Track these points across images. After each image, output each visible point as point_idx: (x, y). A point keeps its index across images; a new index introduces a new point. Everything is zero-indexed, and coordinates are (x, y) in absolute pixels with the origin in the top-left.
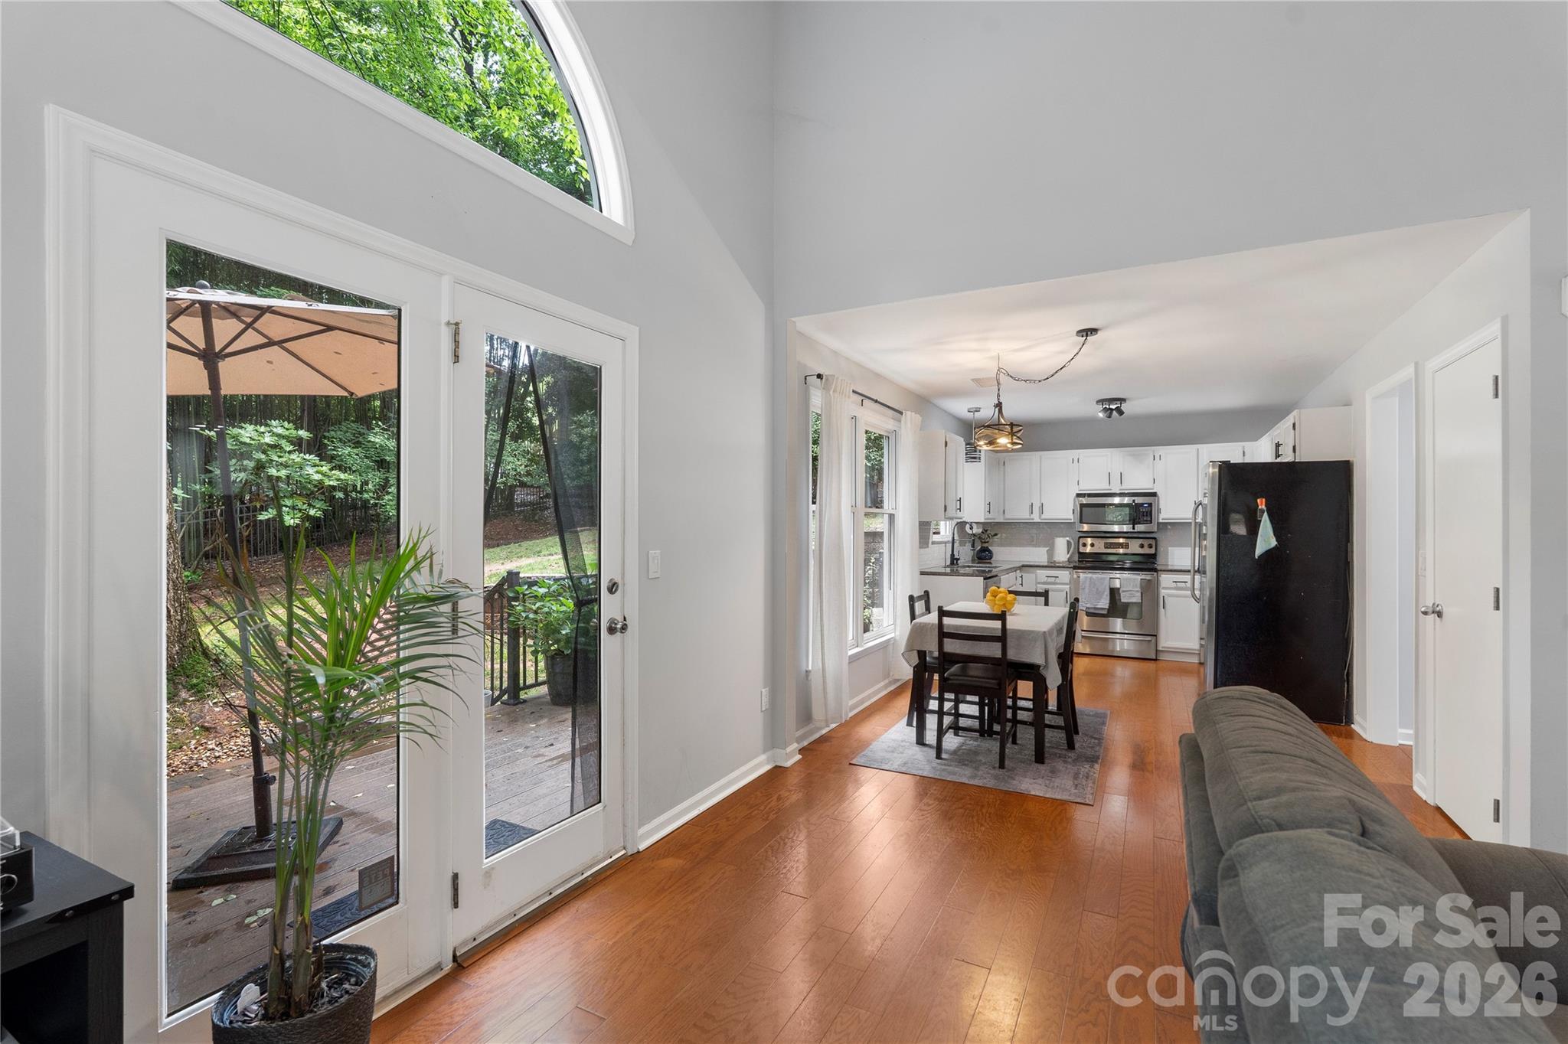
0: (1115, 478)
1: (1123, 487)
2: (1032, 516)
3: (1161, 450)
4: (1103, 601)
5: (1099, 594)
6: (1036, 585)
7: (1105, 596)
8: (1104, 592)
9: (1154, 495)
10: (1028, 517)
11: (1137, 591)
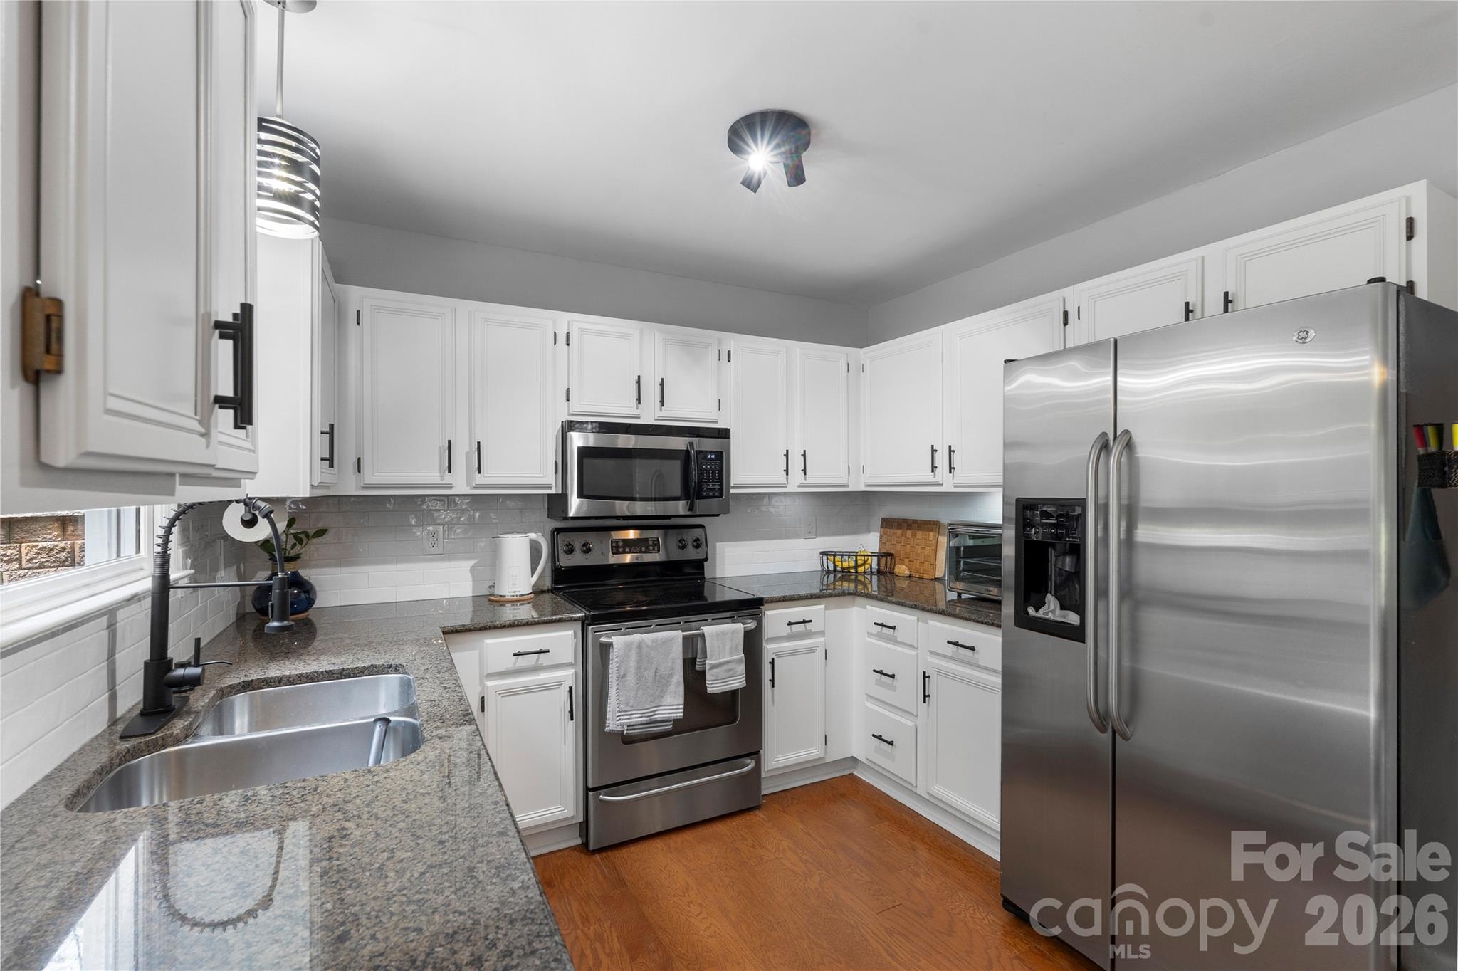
0: (651, 393)
1: (666, 413)
2: (448, 479)
3: (734, 342)
4: (669, 699)
5: (661, 682)
6: (482, 684)
7: (672, 687)
8: (671, 676)
9: (724, 434)
10: (437, 481)
11: (739, 661)
